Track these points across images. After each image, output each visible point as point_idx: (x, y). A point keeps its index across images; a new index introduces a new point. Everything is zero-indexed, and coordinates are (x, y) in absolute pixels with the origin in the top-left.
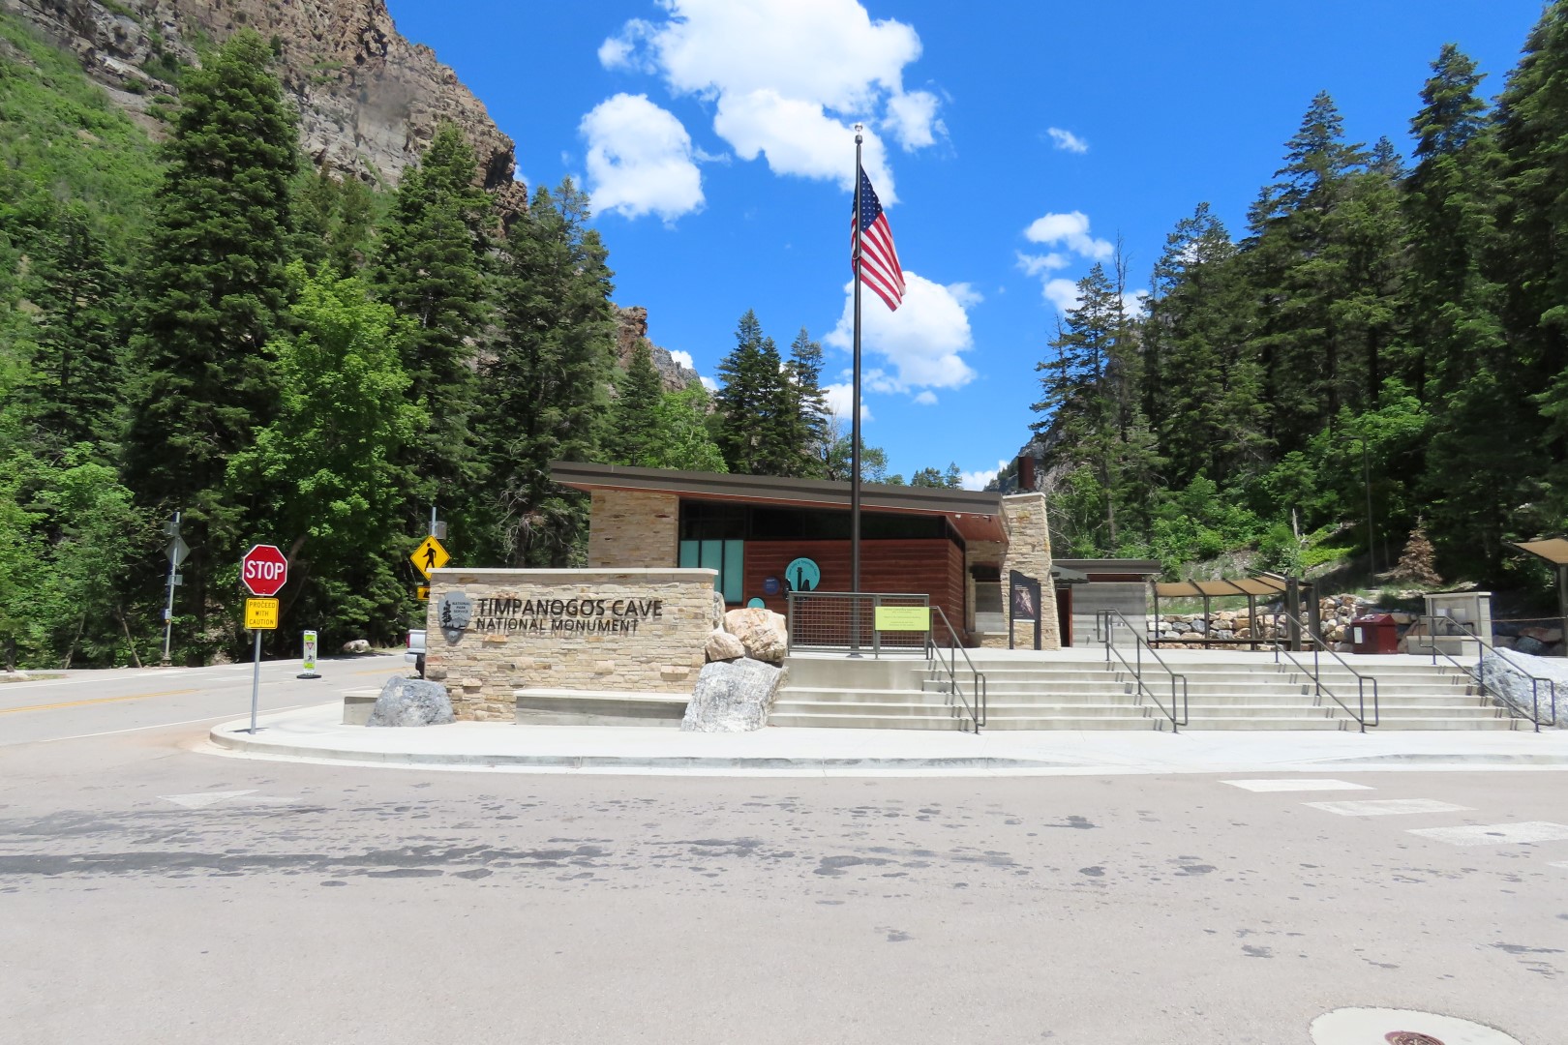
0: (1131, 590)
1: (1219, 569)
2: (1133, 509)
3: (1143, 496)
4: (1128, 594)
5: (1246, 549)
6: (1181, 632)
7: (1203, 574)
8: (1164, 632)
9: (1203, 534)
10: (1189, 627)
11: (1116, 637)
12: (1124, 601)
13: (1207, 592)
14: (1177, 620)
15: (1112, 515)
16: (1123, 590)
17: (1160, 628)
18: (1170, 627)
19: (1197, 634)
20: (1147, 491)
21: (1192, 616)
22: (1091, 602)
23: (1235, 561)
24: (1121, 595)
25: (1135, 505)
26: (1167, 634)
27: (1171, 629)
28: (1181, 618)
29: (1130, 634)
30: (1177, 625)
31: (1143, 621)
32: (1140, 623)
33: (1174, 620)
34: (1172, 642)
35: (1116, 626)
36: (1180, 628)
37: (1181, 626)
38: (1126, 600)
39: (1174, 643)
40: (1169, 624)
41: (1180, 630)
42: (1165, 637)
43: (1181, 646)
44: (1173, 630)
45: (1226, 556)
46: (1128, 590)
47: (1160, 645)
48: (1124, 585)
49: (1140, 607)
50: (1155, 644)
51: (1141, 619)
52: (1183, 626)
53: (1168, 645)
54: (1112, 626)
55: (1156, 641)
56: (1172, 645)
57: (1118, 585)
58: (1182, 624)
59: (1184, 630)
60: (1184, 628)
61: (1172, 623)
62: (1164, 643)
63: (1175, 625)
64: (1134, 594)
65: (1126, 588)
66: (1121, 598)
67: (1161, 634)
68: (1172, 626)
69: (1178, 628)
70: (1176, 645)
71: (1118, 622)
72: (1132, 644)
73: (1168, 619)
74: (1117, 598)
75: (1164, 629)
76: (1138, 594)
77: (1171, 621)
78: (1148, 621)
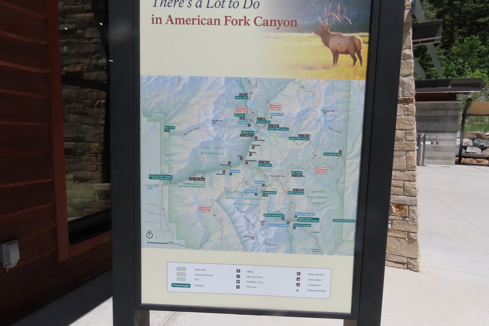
0: (445, 109)
4: (441, 113)
6: (483, 148)
8: (465, 148)
11: (426, 154)
14: (479, 136)
16: (436, 109)
17: (463, 144)
18: (471, 143)
24: (433, 114)
26: (469, 150)
27: (472, 145)
28: (484, 135)
29: (440, 151)
30: (479, 141)
31: (454, 139)
32: (451, 140)
33: (475, 137)
34: (474, 158)
35: (428, 143)
36: (482, 144)
37: (483, 142)
38: (438, 118)
39: (477, 159)
40: (471, 141)
41: (482, 146)
42: (466, 152)
43: (482, 163)
44: (474, 146)
45: (487, 88)
46: (441, 109)
47: (463, 160)
48: (438, 104)
49: (449, 125)
50: (458, 158)
51: (449, 136)
52: (485, 142)
53: (470, 160)
54: (424, 143)
55: (460, 156)
56: (475, 162)
57: (431, 104)
58: (484, 140)
59: (487, 146)
60: (486, 144)
61: (473, 139)
62: (467, 159)
63: (476, 141)
64: (446, 113)
65: (439, 107)
66: (434, 116)
67: (464, 150)
68: (473, 142)
69: (480, 144)
70: (479, 162)
71: (429, 140)
72: (441, 161)
73: (469, 136)
74: (429, 116)
75: (466, 145)
76: (451, 113)
77: (472, 137)
78: (455, 137)
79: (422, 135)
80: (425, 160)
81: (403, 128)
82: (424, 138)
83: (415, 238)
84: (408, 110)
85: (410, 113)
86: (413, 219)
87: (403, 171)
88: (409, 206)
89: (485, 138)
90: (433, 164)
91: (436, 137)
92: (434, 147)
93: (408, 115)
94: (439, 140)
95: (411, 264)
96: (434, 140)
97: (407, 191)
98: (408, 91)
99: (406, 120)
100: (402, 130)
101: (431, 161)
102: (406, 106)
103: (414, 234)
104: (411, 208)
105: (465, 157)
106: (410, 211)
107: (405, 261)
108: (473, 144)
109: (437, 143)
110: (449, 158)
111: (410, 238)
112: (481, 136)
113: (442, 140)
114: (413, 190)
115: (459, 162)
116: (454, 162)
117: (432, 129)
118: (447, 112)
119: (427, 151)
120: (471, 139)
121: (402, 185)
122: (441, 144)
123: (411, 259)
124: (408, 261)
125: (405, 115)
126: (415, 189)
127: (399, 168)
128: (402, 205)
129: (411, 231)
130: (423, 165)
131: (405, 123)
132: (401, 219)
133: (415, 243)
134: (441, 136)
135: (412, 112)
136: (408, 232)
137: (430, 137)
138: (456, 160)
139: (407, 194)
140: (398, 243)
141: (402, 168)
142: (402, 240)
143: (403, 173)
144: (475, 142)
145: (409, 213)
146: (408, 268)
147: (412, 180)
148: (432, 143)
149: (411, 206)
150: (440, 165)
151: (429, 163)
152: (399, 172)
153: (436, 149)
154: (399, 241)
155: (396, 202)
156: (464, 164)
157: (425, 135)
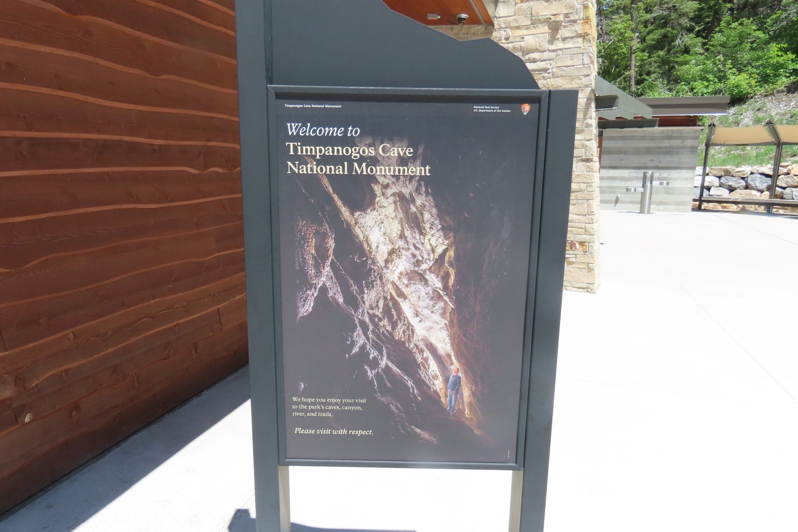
0: (681, 137)
1: (750, 114)
2: (659, 56)
3: (670, 44)
4: (676, 143)
5: (779, 92)
6: (731, 189)
7: (731, 119)
8: (709, 189)
9: (732, 77)
10: (743, 183)
11: (655, 197)
12: (668, 151)
13: (784, 139)
14: (728, 173)
15: (633, 68)
16: (669, 138)
17: (706, 184)
18: (716, 182)
19: (754, 192)
20: (674, 38)
21: (746, 169)
22: (625, 153)
23: (769, 105)
24: (666, 144)
25: (661, 53)
26: (713, 191)
27: (718, 185)
28: (734, 171)
29: (672, 193)
30: (727, 180)
31: (691, 178)
32: (687, 179)
33: (723, 174)
34: (720, 202)
35: (656, 183)
36: (730, 183)
37: (732, 181)
38: (672, 150)
39: (722, 204)
40: (717, 179)
41: (730, 186)
42: (710, 195)
43: (728, 208)
44: (720, 186)
45: (758, 99)
46: (677, 138)
47: (704, 205)
48: (672, 130)
49: (686, 158)
50: (697, 203)
51: (684, 173)
52: (735, 181)
53: (714, 205)
54: (651, 183)
55: (701, 200)
56: (719, 207)
57: (663, 131)
58: (733, 179)
59: (736, 186)
60: (736, 184)
61: (720, 177)
62: (710, 204)
63: (723, 180)
64: (683, 143)
65: (674, 135)
66: (666, 147)
67: (705, 192)
68: (720, 181)
69: (728, 184)
70: (725, 207)
71: (659, 179)
72: (673, 207)
73: (715, 172)
74: (661, 148)
75: (710, 185)
76: (689, 143)
77: (719, 175)
78: (693, 175)
79: (648, 173)
80: (652, 206)
81: (585, 181)
82: (652, 177)
83: (593, 268)
84: (589, 167)
85: (590, 170)
86: (592, 253)
87: (585, 215)
88: (589, 243)
89: (734, 175)
90: (663, 211)
91: (668, 176)
92: (665, 188)
93: (589, 171)
94: (670, 179)
95: (589, 288)
96: (665, 179)
97: (587, 231)
98: (589, 152)
99: (587, 175)
100: (584, 183)
101: (661, 207)
102: (588, 164)
103: (592, 265)
104: (590, 244)
105: (708, 202)
106: (590, 247)
107: (585, 286)
108: (720, 184)
109: (668, 184)
110: (682, 203)
111: (589, 268)
112: (731, 173)
113: (676, 179)
114: (592, 230)
115: (699, 209)
116: (690, 208)
117: (663, 164)
118: (684, 141)
119: (656, 194)
120: (717, 177)
121: (584, 227)
122: (673, 184)
123: (590, 284)
124: (587, 286)
125: (587, 171)
126: (593, 229)
127: (581, 213)
128: (584, 242)
129: (590, 262)
130: (649, 212)
131: (586, 178)
132: (583, 253)
133: (593, 272)
134: (674, 174)
135: (592, 169)
136: (588, 263)
137: (660, 175)
138: (694, 205)
139: (587, 233)
140: (580, 273)
141: (584, 214)
142: (583, 270)
143: (584, 217)
144: (721, 181)
145: (589, 248)
146: (587, 291)
147: (591, 222)
148: (661, 184)
149: (590, 242)
150: (672, 213)
151: (658, 210)
152: (581, 216)
153: (668, 191)
154: (581, 271)
155: (579, 240)
156: (705, 210)
157: (653, 173)
